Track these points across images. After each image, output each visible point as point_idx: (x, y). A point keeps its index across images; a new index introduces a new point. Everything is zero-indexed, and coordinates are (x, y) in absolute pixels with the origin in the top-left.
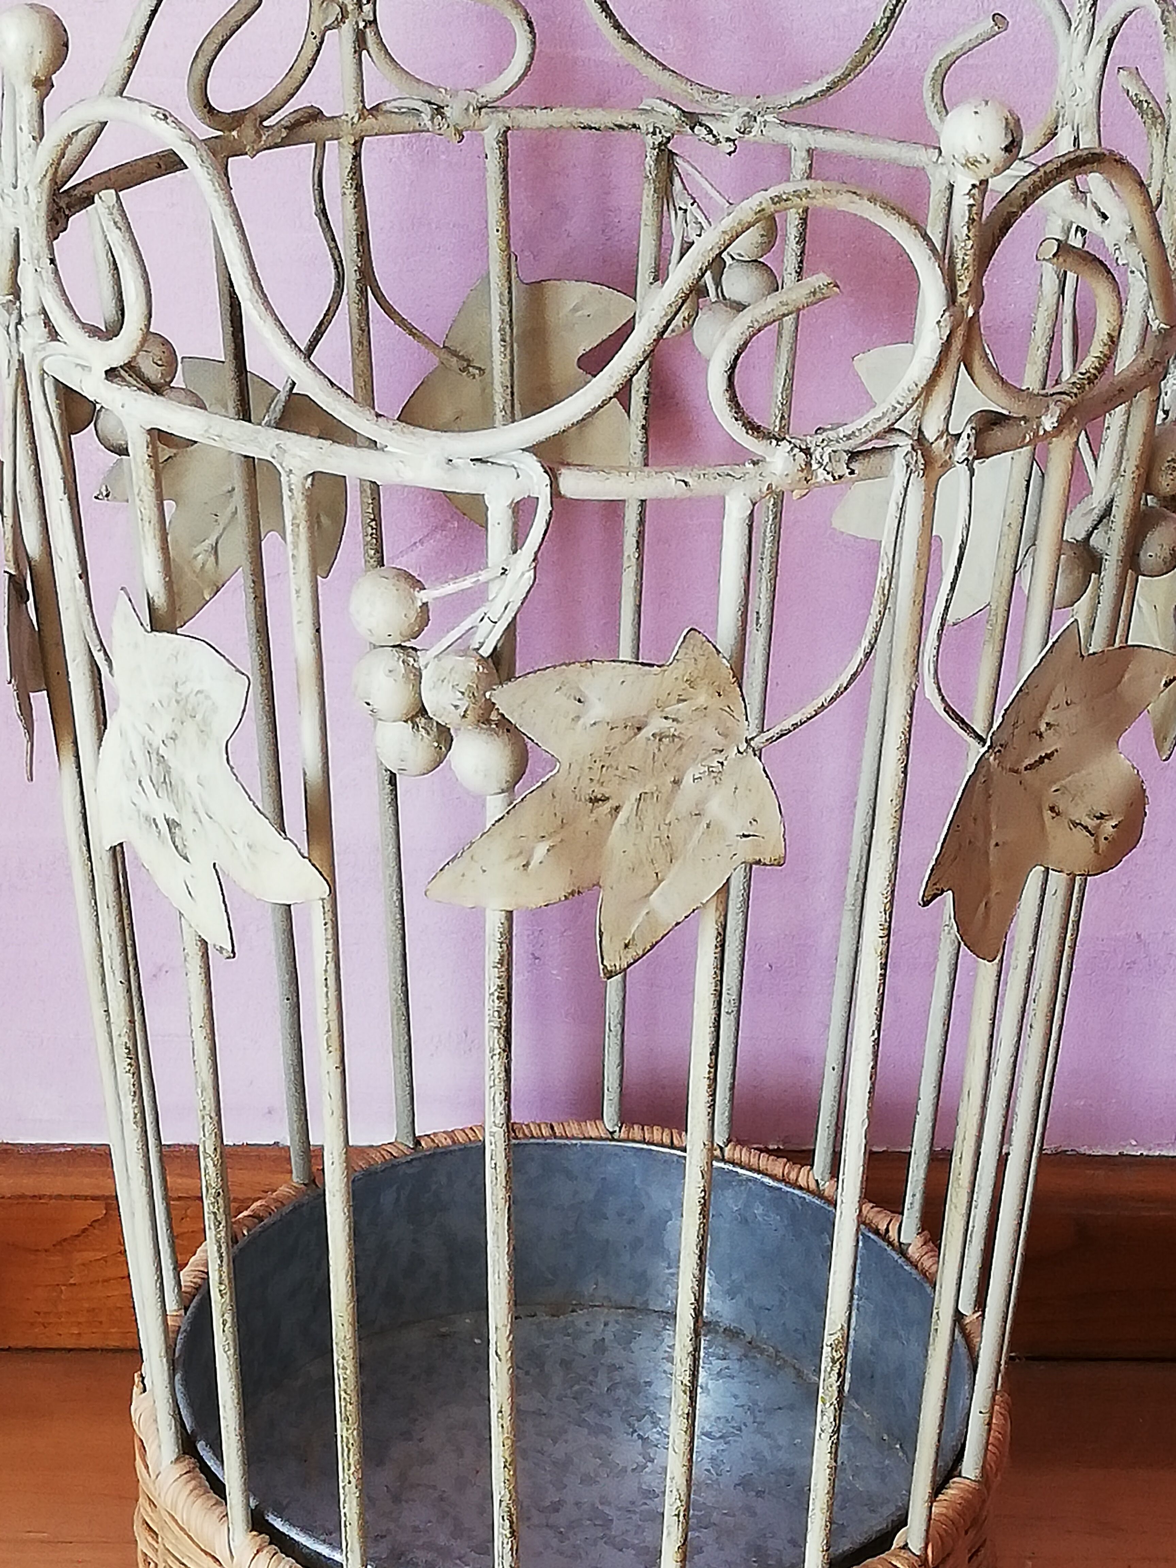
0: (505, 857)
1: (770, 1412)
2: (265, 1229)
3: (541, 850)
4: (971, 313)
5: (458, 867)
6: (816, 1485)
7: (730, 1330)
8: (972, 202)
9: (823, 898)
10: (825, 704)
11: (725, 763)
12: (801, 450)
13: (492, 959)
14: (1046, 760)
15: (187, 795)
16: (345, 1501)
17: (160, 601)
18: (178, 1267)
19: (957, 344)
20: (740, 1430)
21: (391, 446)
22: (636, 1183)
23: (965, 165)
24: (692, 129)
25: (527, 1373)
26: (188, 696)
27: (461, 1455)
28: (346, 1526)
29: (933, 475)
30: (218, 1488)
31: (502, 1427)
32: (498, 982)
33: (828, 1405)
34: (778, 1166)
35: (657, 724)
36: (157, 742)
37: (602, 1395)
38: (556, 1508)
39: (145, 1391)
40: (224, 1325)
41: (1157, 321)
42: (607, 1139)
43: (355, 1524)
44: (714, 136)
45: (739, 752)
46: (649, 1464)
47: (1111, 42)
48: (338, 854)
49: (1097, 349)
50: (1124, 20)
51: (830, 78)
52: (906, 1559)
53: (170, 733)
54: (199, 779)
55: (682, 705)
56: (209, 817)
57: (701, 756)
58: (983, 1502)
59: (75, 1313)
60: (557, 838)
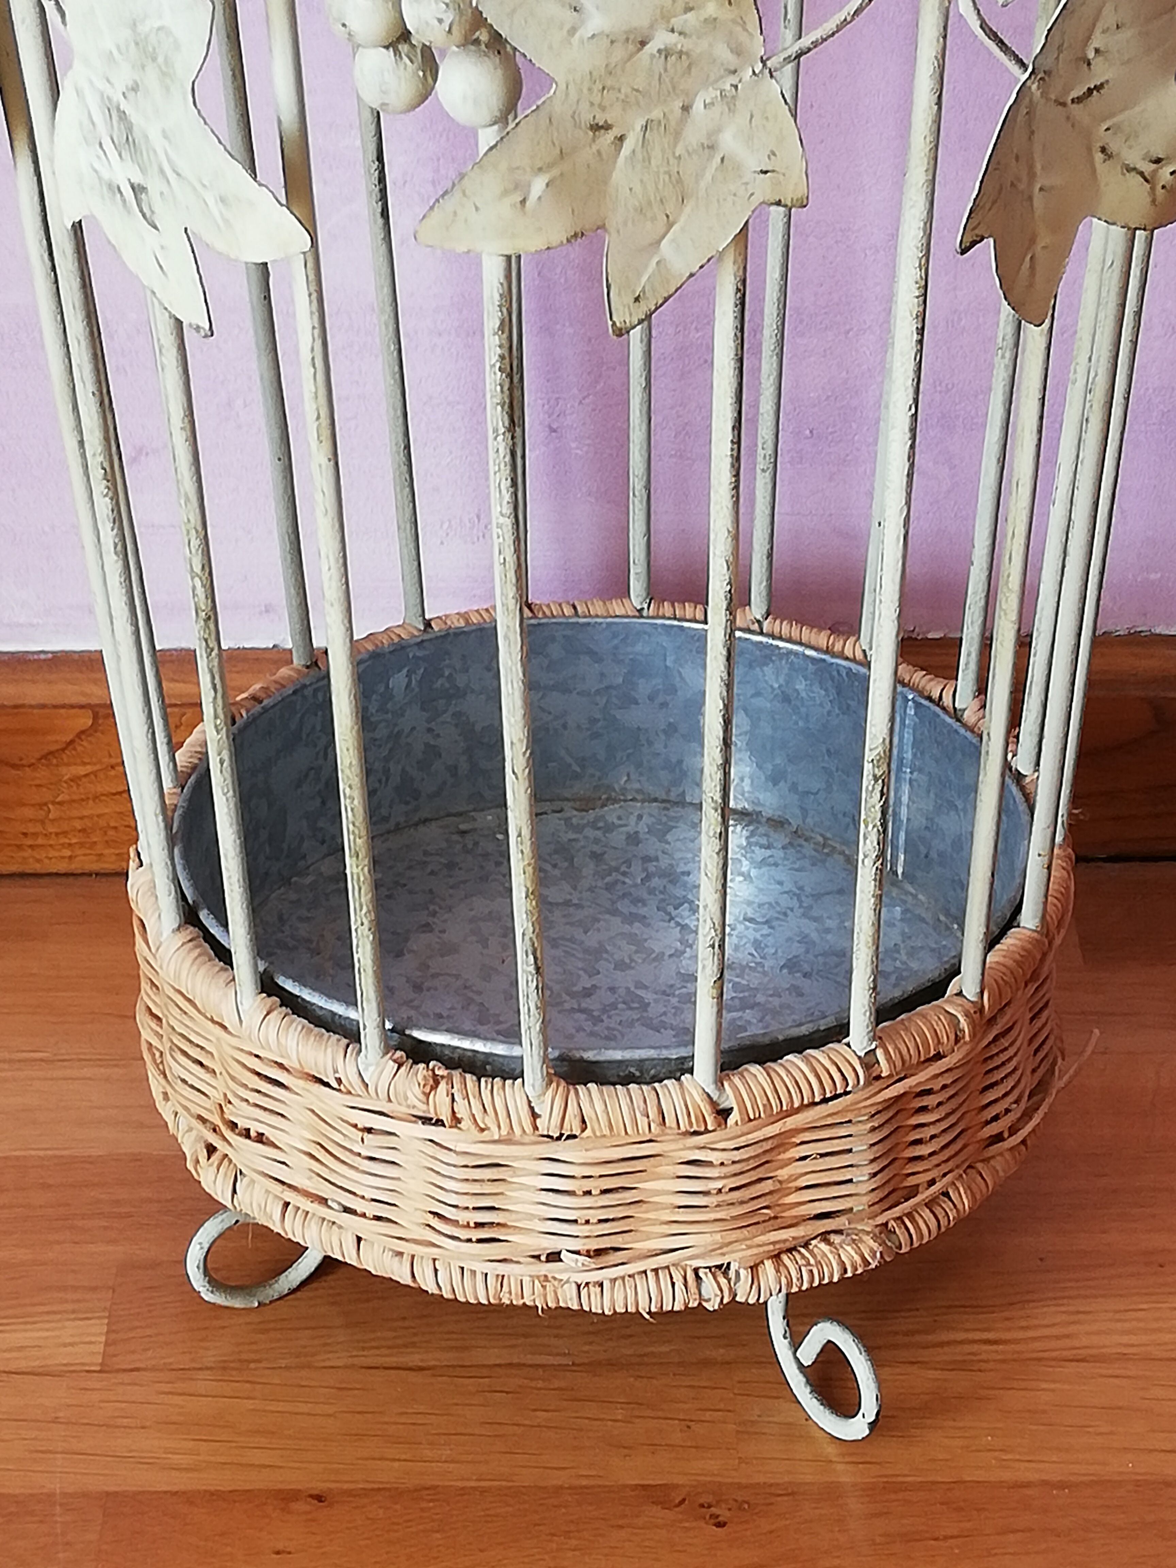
0: (500, 192)
1: (817, 897)
2: (265, 710)
3: (538, 186)
5: (449, 204)
6: (860, 917)
7: (773, 820)
9: (868, 353)
10: (849, 19)
11: (740, 86)
13: (491, 325)
14: (1095, 92)
15: (151, 154)
16: (358, 945)
18: (173, 747)
20: (785, 914)
22: (668, 663)
25: (555, 866)
26: (147, 36)
27: (486, 946)
28: (360, 973)
30: (224, 955)
31: (522, 852)
33: (870, 826)
34: (822, 639)
35: (662, 39)
36: (118, 97)
37: (635, 885)
38: (588, 993)
39: (141, 865)
40: (222, 764)
42: (634, 617)
43: (370, 971)
45: (754, 73)
46: (688, 950)
48: (331, 316)
52: (961, 1005)
53: (130, 83)
54: (164, 131)
55: (689, 15)
56: (178, 174)
57: (712, 78)
58: (1044, 955)
59: (65, 833)
60: (555, 172)
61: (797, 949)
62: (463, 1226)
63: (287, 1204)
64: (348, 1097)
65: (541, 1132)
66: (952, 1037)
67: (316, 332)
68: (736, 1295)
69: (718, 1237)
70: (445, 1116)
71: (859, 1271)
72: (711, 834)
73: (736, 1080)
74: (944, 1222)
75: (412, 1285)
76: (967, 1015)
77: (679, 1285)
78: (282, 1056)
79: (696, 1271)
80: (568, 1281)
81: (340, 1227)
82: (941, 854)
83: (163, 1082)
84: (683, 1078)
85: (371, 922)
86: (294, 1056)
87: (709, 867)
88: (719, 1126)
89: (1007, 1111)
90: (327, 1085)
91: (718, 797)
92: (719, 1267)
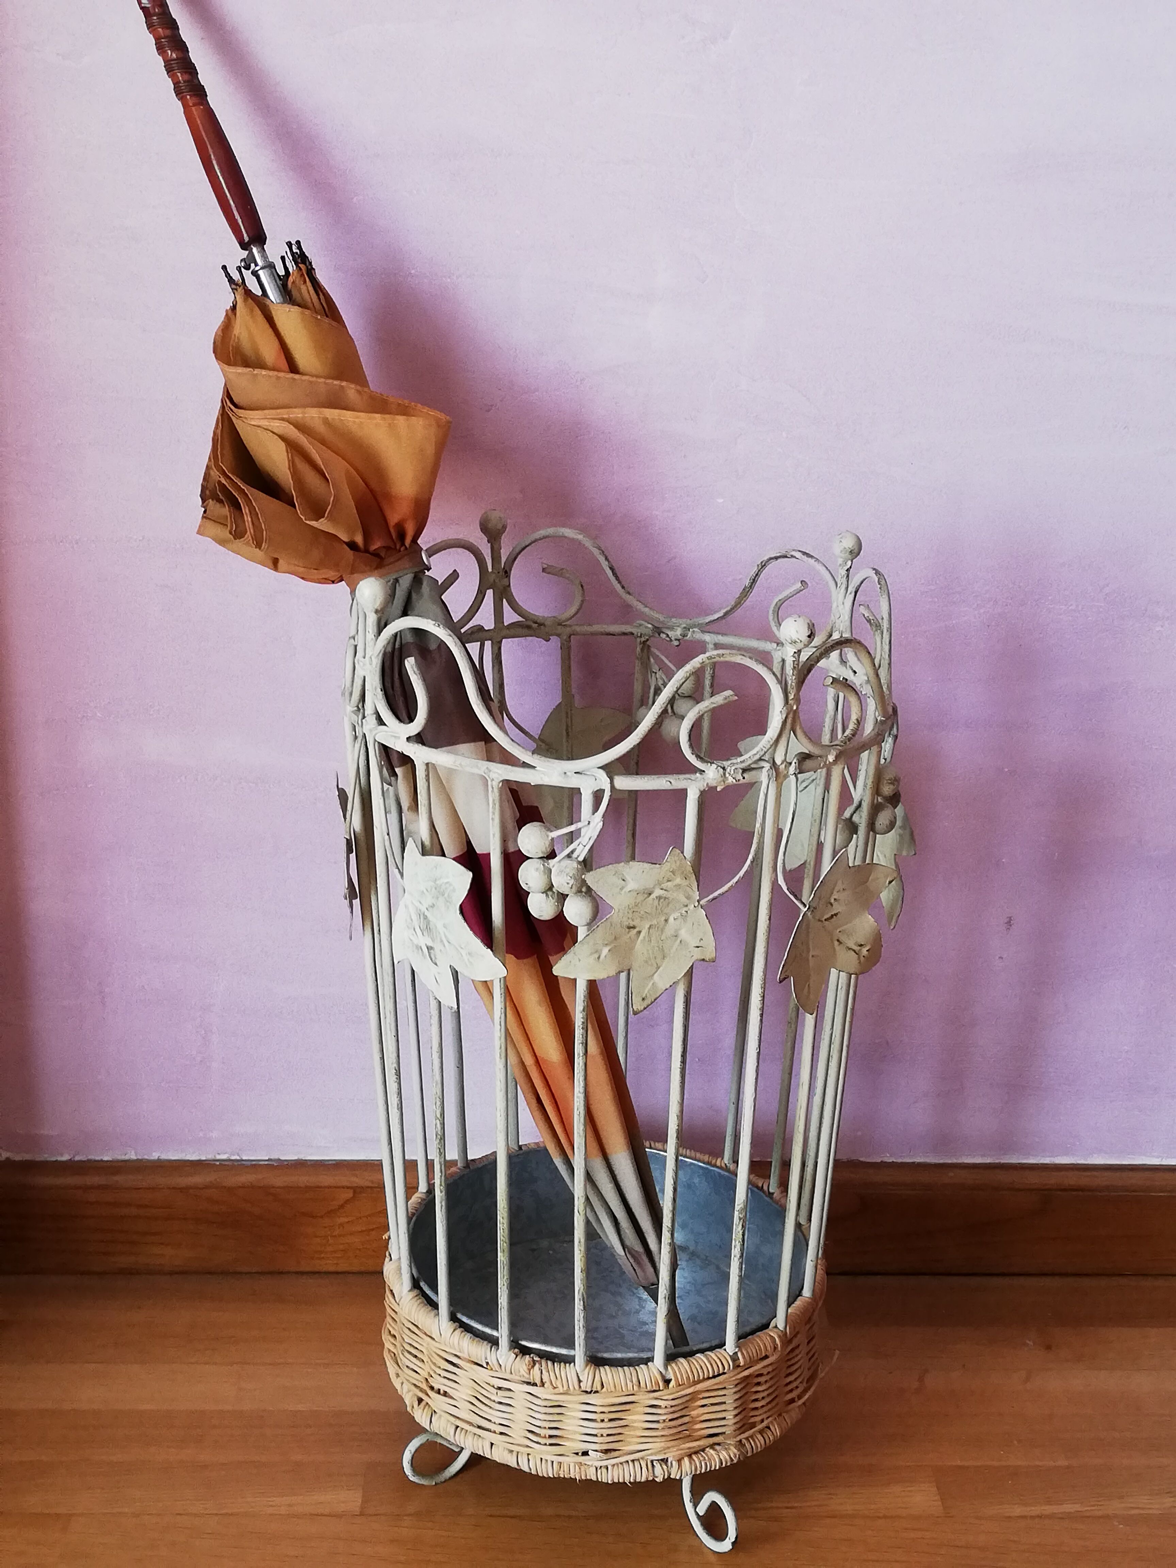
0: (589, 954)
3: (605, 951)
4: (795, 708)
5: (568, 958)
7: (682, 1247)
8: (794, 659)
10: (734, 886)
11: (688, 911)
12: (721, 767)
13: (580, 1008)
14: (835, 917)
15: (438, 933)
16: (501, 1296)
17: (427, 843)
19: (789, 721)
21: (539, 767)
23: (790, 643)
24: (659, 635)
26: (441, 885)
28: (501, 1309)
29: (780, 781)
31: (580, 1250)
32: (582, 1020)
33: (737, 1242)
34: (706, 1157)
35: (658, 892)
36: (423, 909)
39: (391, 1260)
40: (442, 1208)
41: (879, 717)
43: (506, 1308)
44: (670, 638)
45: (695, 906)
47: (856, 593)
49: (851, 726)
50: (862, 582)
51: (724, 611)
52: (776, 1332)
53: (431, 904)
54: (444, 924)
55: (669, 883)
56: (449, 943)
57: (677, 908)
58: (814, 1311)
59: (335, 1252)
60: (613, 945)
61: (695, 1311)
62: (543, 1437)
63: (457, 1427)
64: (491, 1371)
65: (583, 1388)
66: (773, 1347)
67: (503, 1010)
68: (670, 1475)
69: (662, 1444)
70: (538, 1382)
71: (729, 1464)
72: (666, 1243)
73: (673, 1365)
74: (767, 1441)
75: (518, 1468)
76: (779, 1337)
77: (644, 1469)
78: (460, 1352)
79: (652, 1462)
80: (592, 1466)
81: (483, 1438)
82: (763, 1265)
83: (398, 1368)
84: (649, 1364)
85: (508, 1284)
86: (466, 1351)
87: (665, 1259)
88: (665, 1388)
89: (797, 1387)
90: (482, 1366)
91: (670, 1225)
92: (662, 1460)
